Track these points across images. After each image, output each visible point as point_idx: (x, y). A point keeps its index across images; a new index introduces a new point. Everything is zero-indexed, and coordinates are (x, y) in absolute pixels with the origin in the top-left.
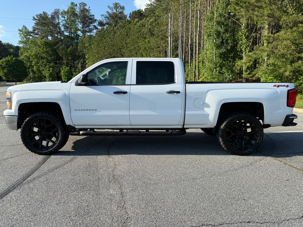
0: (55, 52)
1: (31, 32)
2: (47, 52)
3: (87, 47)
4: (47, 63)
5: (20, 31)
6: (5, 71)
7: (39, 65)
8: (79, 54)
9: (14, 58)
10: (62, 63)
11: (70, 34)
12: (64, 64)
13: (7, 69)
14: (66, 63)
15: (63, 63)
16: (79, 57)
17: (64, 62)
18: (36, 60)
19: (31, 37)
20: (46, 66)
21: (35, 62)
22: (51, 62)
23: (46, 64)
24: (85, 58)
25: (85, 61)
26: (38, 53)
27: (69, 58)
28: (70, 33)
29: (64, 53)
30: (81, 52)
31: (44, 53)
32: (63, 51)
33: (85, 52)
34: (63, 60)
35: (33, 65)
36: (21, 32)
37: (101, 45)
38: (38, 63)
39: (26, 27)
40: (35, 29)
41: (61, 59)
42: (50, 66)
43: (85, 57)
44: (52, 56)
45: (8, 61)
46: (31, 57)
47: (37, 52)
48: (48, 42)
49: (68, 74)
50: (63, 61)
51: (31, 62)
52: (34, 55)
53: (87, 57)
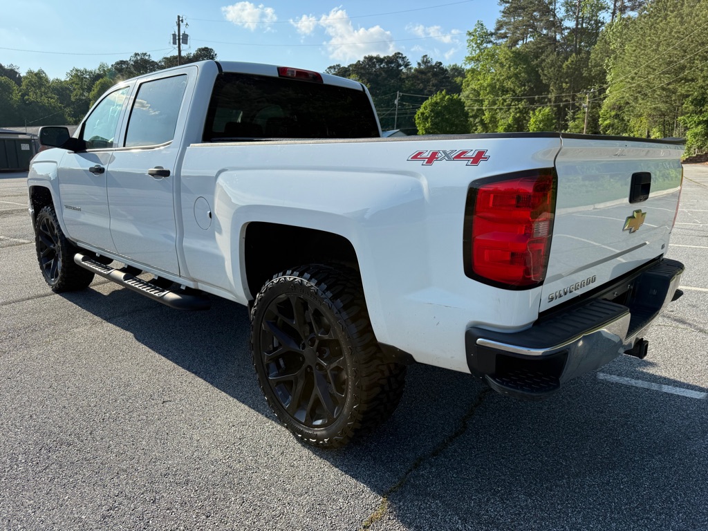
0: (534, 74)
1: (492, 34)
2: (516, 76)
3: (614, 51)
4: (512, 102)
5: (470, 34)
6: (428, 125)
7: (495, 107)
8: (590, 74)
9: (447, 97)
10: (546, 100)
11: (577, 25)
12: (550, 102)
13: (432, 121)
14: (556, 98)
15: (548, 99)
16: (589, 81)
17: (549, 96)
18: (491, 97)
19: (490, 46)
20: (509, 109)
21: (489, 102)
22: (521, 100)
23: (510, 105)
24: (606, 83)
25: (604, 90)
26: (498, 80)
27: (564, 84)
28: (577, 21)
29: (554, 75)
30: (596, 66)
31: (509, 78)
32: (553, 69)
33: (608, 66)
34: (549, 92)
35: (484, 108)
36: (472, 37)
37: (649, 40)
38: (494, 103)
39: (482, 25)
40: (500, 25)
41: (546, 88)
42: (519, 108)
43: (605, 79)
44: (525, 85)
45: (436, 103)
46: (481, 92)
47: (496, 78)
48: (522, 52)
49: (543, 125)
50: (548, 94)
51: (481, 102)
52: (488, 85)
53: (609, 78)
